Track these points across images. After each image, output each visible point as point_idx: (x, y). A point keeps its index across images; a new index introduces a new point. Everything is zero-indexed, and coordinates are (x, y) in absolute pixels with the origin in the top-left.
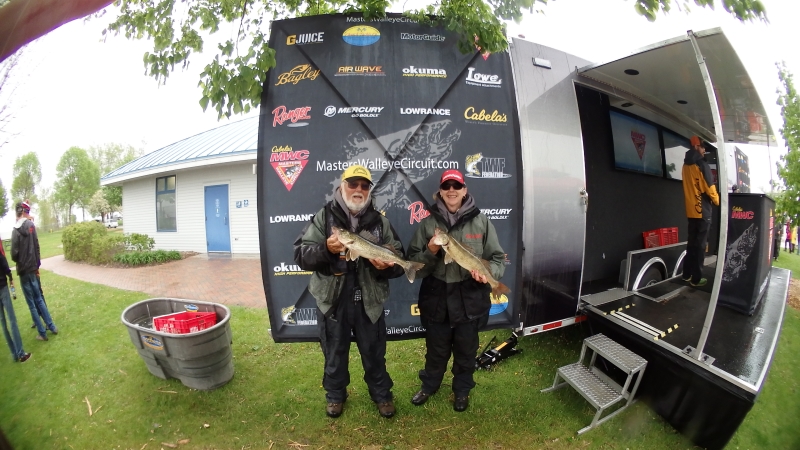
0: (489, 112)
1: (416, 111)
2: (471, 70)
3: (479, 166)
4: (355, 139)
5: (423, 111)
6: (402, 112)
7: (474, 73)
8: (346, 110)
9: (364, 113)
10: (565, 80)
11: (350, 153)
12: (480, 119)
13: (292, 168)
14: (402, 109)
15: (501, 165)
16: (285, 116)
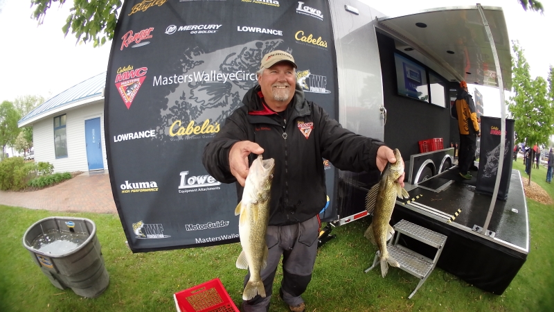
0: (315, 37)
1: (252, 29)
2: (301, 3)
3: (307, 80)
4: (192, 53)
5: (258, 30)
6: (239, 29)
7: (303, 6)
8: (186, 28)
9: (203, 29)
10: (368, 24)
11: (186, 67)
12: (308, 41)
13: (132, 86)
14: (239, 27)
15: (324, 82)
16: (131, 39)
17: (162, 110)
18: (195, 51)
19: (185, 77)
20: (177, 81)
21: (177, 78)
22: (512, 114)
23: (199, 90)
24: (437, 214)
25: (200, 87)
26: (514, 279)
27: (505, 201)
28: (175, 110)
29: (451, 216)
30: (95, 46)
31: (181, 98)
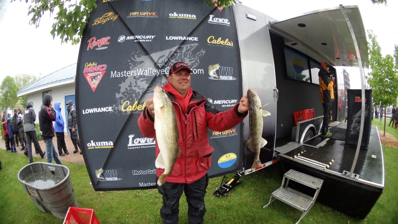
0: (223, 39)
1: (176, 38)
2: (211, 16)
3: (217, 72)
5: (181, 38)
6: (167, 39)
7: (213, 18)
8: (132, 38)
10: (263, 28)
11: (132, 65)
12: (217, 43)
13: (96, 76)
14: (167, 37)
15: (231, 72)
16: (95, 43)
17: (117, 94)
18: (137, 54)
19: (132, 72)
20: (126, 75)
21: (126, 73)
22: (370, 86)
23: (141, 81)
24: (316, 164)
25: (141, 79)
26: (374, 206)
27: (367, 150)
28: (126, 94)
29: (326, 165)
30: (73, 44)
31: (129, 86)
